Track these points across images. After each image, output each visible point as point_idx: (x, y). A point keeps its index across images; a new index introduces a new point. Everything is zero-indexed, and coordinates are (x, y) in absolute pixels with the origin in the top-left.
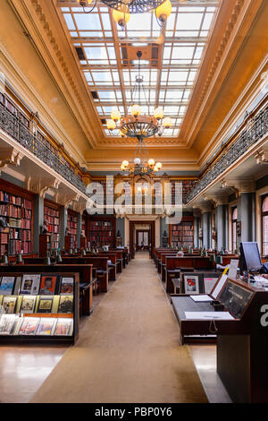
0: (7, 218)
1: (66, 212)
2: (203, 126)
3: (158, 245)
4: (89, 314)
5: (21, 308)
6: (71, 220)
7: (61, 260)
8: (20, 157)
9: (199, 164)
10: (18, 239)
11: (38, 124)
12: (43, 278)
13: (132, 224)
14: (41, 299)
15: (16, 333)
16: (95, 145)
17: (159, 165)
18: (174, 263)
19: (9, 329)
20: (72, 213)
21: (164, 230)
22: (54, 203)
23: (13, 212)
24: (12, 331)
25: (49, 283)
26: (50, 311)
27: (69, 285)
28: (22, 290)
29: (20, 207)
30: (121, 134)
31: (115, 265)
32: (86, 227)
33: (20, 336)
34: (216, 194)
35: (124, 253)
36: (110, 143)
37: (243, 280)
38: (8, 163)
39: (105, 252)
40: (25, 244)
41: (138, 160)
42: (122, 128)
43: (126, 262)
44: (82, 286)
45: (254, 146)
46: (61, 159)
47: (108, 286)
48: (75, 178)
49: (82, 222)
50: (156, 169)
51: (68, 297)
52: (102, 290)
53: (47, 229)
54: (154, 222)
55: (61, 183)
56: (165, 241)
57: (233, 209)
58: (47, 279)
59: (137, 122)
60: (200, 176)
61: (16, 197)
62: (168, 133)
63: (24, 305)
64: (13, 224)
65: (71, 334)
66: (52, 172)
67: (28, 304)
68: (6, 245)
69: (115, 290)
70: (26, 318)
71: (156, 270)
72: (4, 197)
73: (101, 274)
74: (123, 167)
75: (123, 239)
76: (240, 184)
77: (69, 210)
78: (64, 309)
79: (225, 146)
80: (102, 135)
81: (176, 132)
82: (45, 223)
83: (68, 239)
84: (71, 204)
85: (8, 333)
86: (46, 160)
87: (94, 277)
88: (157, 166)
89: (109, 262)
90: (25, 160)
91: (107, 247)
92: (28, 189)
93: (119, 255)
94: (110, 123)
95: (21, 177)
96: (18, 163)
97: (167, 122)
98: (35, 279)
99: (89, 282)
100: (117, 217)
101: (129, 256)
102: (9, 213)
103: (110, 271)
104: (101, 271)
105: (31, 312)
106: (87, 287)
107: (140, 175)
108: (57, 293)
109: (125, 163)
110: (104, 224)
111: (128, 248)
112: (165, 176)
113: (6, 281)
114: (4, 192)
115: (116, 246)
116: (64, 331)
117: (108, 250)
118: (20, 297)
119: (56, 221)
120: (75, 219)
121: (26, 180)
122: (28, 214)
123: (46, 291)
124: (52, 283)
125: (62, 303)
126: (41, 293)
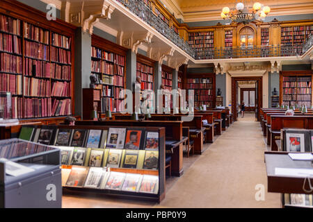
0: (100, 75)
1: (160, 69)
3: (266, 104)
4: (178, 175)
5: (108, 162)
6: (165, 78)
8: (111, 10)
10: (111, 97)
12: (129, 131)
13: (235, 81)
14: (126, 154)
15: (103, 187)
17: (267, 9)
19: (97, 183)
20: (167, 70)
21: (273, 87)
22: (147, 59)
23: (106, 68)
24: (99, 185)
25: (134, 137)
26: (135, 166)
27: (154, 140)
28: (108, 144)
29: (113, 63)
32: (182, 84)
33: (106, 191)
35: (224, 114)
38: (99, 16)
39: (202, 112)
40: (118, 102)
41: (240, 6)
43: (226, 124)
44: (171, 143)
46: (154, 11)
47: (203, 148)
48: (169, 30)
49: (178, 80)
50: (263, 14)
51: (153, 153)
52: (195, 151)
54: (261, 78)
55: (154, 36)
56: (275, 101)
58: (132, 134)
61: (109, 53)
63: (110, 160)
64: (105, 81)
65: (156, 192)
66: (144, 24)
67: (114, 158)
68: (99, 102)
69: (211, 152)
70: (113, 173)
71: (262, 133)
72: (97, 53)
73: (195, 133)
74: (223, 15)
75: (223, 98)
77: (163, 66)
78: (149, 165)
82: (137, 80)
84: (166, 59)
85: (95, 186)
86: (138, 12)
90: (116, 13)
91: (205, 106)
92: (121, 45)
93: (217, 115)
95: (113, 32)
96: (109, 16)
98: (121, 132)
99: (179, 140)
100: (217, 73)
101: (231, 117)
102: (101, 69)
103: (205, 131)
104: (194, 131)
105: (117, 166)
106: (176, 145)
107: (244, 22)
108: (141, 148)
109: (226, 10)
110: (202, 81)
111: (230, 108)
112: (275, 22)
113: (94, 134)
114: (96, 48)
115: (215, 106)
116: (149, 188)
117: (205, 109)
118: (107, 150)
119: (150, 78)
120: (170, 77)
121: (119, 35)
122: (121, 71)
123: (131, 146)
124: (137, 138)
125: (147, 160)
126: (126, 147)
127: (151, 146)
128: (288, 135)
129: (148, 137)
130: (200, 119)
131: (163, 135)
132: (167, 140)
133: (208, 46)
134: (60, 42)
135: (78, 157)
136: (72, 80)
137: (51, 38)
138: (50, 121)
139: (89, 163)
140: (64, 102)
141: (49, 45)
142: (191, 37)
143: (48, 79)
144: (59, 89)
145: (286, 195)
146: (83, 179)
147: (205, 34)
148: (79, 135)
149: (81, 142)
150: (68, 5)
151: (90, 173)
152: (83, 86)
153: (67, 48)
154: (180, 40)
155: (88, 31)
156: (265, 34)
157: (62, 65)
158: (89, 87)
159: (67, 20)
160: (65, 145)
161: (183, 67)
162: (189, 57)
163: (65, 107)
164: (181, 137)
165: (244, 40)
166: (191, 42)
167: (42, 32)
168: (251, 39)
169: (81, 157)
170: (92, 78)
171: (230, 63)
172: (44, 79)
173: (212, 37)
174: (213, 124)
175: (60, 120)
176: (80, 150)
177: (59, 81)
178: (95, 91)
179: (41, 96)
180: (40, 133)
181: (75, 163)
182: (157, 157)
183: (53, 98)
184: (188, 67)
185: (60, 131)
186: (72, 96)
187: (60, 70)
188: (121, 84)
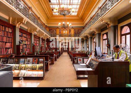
0: (22, 41)
1: (41, 39)
2: (85, 11)
3: (70, 50)
4: (48, 71)
5: (27, 68)
6: (42, 42)
7: (39, 54)
8: (26, 21)
9: (83, 24)
10: (26, 48)
11: (32, 10)
12: (34, 59)
14: (33, 66)
15: (25, 76)
16: (50, 18)
17: (71, 24)
18: (75, 55)
19: (23, 75)
20: (43, 40)
22: (37, 36)
23: (24, 39)
25: (35, 60)
26: (36, 69)
27: (42, 61)
28: (27, 63)
29: (26, 37)
30: (58, 14)
31: (57, 56)
34: (89, 33)
35: (59, 52)
36: (55, 17)
37: (96, 59)
38: (22, 23)
40: (28, 49)
41: (64, 23)
42: (58, 12)
43: (60, 55)
44: (46, 62)
45: (101, 18)
46: (39, 22)
47: (54, 63)
48: (43, 28)
49: (46, 43)
50: (69, 26)
51: (41, 65)
52: (52, 63)
53: (35, 44)
55: (39, 30)
56: (72, 49)
57: (94, 38)
58: (35, 59)
59: (63, 10)
60: (84, 28)
61: (25, 34)
62: (73, 14)
64: (24, 43)
65: (42, 76)
66: (36, 26)
67: (29, 67)
68: (22, 49)
69: (56, 63)
70: (29, 72)
71: (70, 57)
73: (52, 58)
75: (59, 48)
76: (96, 30)
77: (42, 39)
79: (91, 18)
80: (52, 14)
81: (76, 14)
82: (34, 42)
83: (41, 48)
84: (42, 36)
86: (34, 22)
87: (50, 59)
88: (70, 24)
89: (55, 55)
90: (27, 22)
91: (54, 50)
92: (29, 32)
94: (55, 11)
95: (26, 28)
96: (25, 23)
97: (73, 10)
98: (31, 59)
99: (48, 61)
102: (22, 39)
105: (30, 69)
107: (65, 27)
108: (38, 64)
109: (60, 24)
112: (72, 28)
113: (22, 60)
114: (21, 33)
115: (57, 50)
116: (40, 75)
118: (26, 65)
119: (38, 42)
120: (44, 42)
121: (28, 29)
122: (29, 40)
126: (33, 63)
127: (41, 63)
128: (78, 59)
130: (54, 54)
133: (55, 33)
134: (8, 30)
135: (16, 67)
136: (13, 42)
137: (5, 29)
138: (5, 56)
139: (20, 69)
140: (10, 49)
141: (4, 31)
142: (50, 30)
143: (4, 42)
144: (8, 45)
145: (78, 75)
146: (18, 74)
147: (54, 30)
148: (17, 60)
150: (11, 18)
151: (21, 72)
152: (17, 44)
153: (11, 32)
154: (47, 31)
155: (18, 27)
156: (70, 31)
157: (9, 37)
158: (18, 45)
159: (11, 23)
160: (12, 64)
161: (47, 39)
162: (49, 36)
163: (10, 51)
165: (64, 32)
166: (50, 32)
167: (2, 26)
168: (66, 32)
169: (18, 67)
170: (19, 42)
172: (3, 42)
173: (56, 31)
175: (9, 55)
176: (17, 65)
177: (8, 43)
178: (20, 46)
179: (2, 47)
180: (3, 60)
181: (15, 69)
183: (6, 48)
185: (10, 59)
186: (12, 47)
187: (8, 39)
188: (29, 44)
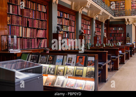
0: (62, 26)
1: (94, 22)
5: (67, 73)
6: (97, 27)
10: (68, 38)
12: (78, 56)
14: (76, 69)
15: (64, 86)
19: (61, 84)
20: (98, 23)
22: (88, 17)
23: (65, 22)
24: (62, 85)
25: (81, 59)
26: (81, 76)
27: (92, 61)
28: (67, 63)
29: (69, 20)
32: (107, 31)
33: (66, 89)
35: (131, 47)
39: (118, 46)
43: (132, 53)
47: (119, 67)
49: (104, 28)
51: (91, 68)
52: (115, 68)
53: (83, 31)
55: (91, 4)
58: (80, 58)
61: (66, 14)
63: (68, 72)
64: (65, 29)
67: (70, 71)
70: (70, 79)
72: (60, 14)
73: (115, 58)
75: (131, 38)
77: (97, 21)
82: (82, 28)
84: (97, 17)
85: (60, 86)
91: (120, 43)
92: (73, 9)
93: (127, 48)
95: (69, 2)
98: (74, 57)
99: (106, 62)
100: (127, 24)
101: (135, 49)
102: (62, 23)
103: (120, 57)
104: (114, 57)
105: (72, 76)
106: (104, 64)
108: (85, 66)
110: (118, 29)
111: (135, 44)
113: (59, 58)
114: (60, 11)
115: (126, 43)
116: (89, 88)
117: (120, 45)
118: (66, 67)
119: (89, 27)
120: (100, 26)
121: (72, 4)
122: (73, 23)
123: (80, 64)
124: (82, 60)
125: (88, 72)
126: (76, 65)
127: (90, 65)
129: (89, 60)
130: (118, 50)
131: (97, 58)
132: (99, 62)
133: (122, 9)
134: (41, 8)
135: (51, 70)
136: (47, 28)
137: (37, 7)
138: (36, 51)
139: (56, 73)
140: (43, 40)
141: (36, 10)
143: (35, 28)
144: (41, 33)
146: (54, 82)
147: (120, 2)
148: (52, 58)
149: (53, 62)
151: (57, 79)
152: (53, 32)
153: (45, 12)
154: (106, 6)
155: (56, 2)
157: (42, 21)
158: (56, 33)
160: (44, 63)
161: (107, 21)
162: (110, 15)
163: (43, 44)
164: (107, 60)
167: (32, 4)
169: (52, 70)
170: (58, 28)
171: (134, 19)
172: (33, 28)
173: (124, 4)
174: (125, 53)
175: (41, 50)
176: (52, 66)
177: (41, 29)
178: (59, 35)
179: (32, 37)
180: (32, 56)
181: (49, 73)
182: (94, 71)
183: (38, 38)
184: (110, 21)
185: (42, 56)
186: (47, 37)
187: (41, 23)
188: (73, 31)
